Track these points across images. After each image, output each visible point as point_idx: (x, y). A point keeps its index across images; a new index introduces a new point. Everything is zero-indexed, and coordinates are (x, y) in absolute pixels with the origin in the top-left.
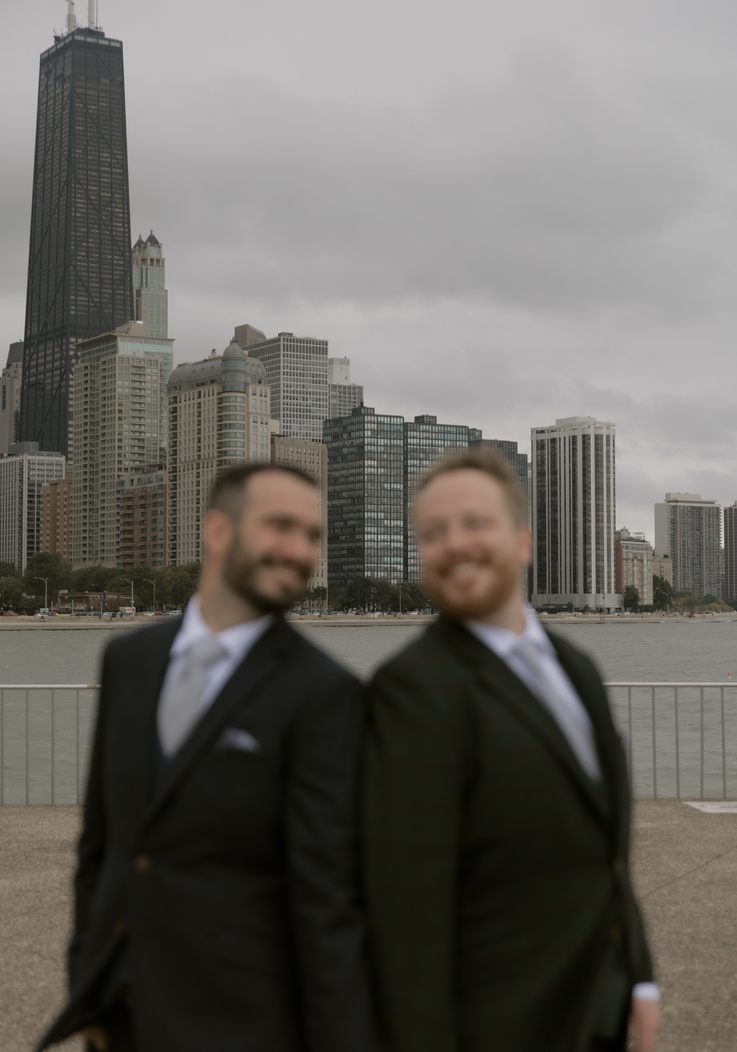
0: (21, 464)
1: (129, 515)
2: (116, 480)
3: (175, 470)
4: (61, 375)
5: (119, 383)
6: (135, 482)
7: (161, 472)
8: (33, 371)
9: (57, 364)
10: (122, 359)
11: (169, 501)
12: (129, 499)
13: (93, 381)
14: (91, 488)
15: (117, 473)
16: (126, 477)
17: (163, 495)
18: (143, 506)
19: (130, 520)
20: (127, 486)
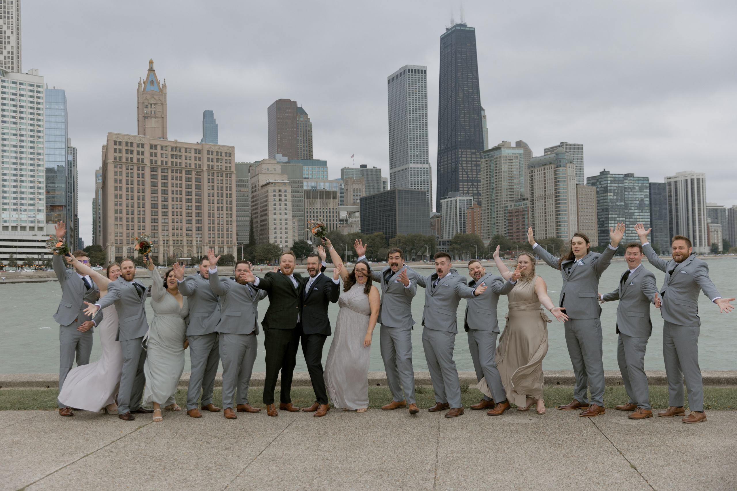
0: (456, 201)
1: (510, 220)
2: (503, 205)
3: (533, 200)
4: (456, 165)
5: (503, 166)
6: (513, 206)
7: (526, 202)
8: (442, 164)
9: (453, 160)
10: (504, 157)
11: (530, 213)
12: (510, 213)
13: (490, 166)
14: (491, 209)
15: (503, 203)
16: (508, 204)
17: (528, 211)
18: (517, 216)
19: (511, 221)
20: (509, 208)
